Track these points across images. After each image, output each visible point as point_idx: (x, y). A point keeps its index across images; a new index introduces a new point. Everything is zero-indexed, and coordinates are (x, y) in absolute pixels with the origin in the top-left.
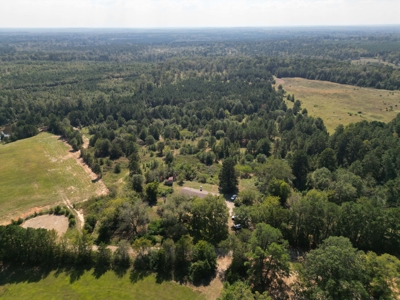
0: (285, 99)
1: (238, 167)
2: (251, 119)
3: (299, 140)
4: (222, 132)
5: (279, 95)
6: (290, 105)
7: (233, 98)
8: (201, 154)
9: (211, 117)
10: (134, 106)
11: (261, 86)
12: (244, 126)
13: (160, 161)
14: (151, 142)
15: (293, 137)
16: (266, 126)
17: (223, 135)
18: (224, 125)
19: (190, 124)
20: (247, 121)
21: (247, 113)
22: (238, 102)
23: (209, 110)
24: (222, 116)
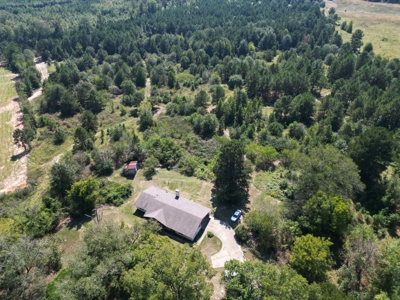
0: (338, 29)
2: (287, 58)
4: (239, 77)
5: (330, 21)
6: (346, 38)
7: (263, 25)
8: (196, 117)
9: (227, 53)
11: (305, 9)
12: (274, 69)
14: (129, 91)
16: (309, 71)
17: (239, 84)
18: (243, 66)
19: (194, 65)
20: (280, 61)
21: (280, 49)
22: (269, 31)
23: (225, 42)
24: (243, 52)
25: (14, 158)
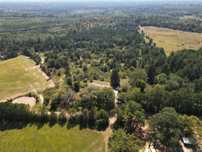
0: (145, 38)
1: (120, 73)
2: (127, 48)
3: (151, 59)
4: (112, 55)
5: (141, 35)
6: (147, 41)
7: (118, 37)
8: (101, 67)
9: (107, 47)
10: (67, 42)
11: (133, 31)
12: (123, 52)
13: (81, 70)
14: (76, 60)
15: (148, 57)
16: (135, 52)
17: (112, 57)
18: (113, 51)
19: (96, 51)
20: (125, 49)
21: (125, 45)
22: (120, 39)
23: (105, 43)
24: (112, 47)
25: (47, 80)
